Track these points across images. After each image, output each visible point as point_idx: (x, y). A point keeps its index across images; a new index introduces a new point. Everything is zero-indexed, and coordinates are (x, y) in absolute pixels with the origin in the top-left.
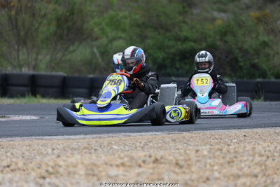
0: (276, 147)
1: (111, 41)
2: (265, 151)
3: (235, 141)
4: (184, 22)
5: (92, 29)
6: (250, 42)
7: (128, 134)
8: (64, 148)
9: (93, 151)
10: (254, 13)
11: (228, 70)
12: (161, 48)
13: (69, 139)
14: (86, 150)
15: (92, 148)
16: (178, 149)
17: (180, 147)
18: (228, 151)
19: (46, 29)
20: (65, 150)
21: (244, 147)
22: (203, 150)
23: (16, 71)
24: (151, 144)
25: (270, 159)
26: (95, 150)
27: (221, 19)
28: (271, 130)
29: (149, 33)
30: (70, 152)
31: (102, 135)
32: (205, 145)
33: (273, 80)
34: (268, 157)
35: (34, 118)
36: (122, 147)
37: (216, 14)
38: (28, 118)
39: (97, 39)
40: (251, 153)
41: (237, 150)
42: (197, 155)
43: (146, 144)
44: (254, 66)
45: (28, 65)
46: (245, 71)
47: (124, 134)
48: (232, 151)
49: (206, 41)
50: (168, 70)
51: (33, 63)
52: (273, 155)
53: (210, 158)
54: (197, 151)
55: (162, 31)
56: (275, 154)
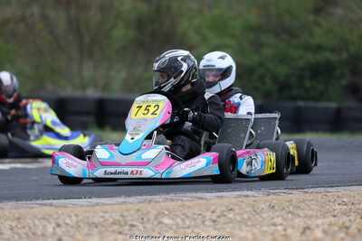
7: (200, 195)
8: (77, 222)
9: (127, 227)
12: (283, 60)
13: (97, 204)
14: (116, 227)
15: (126, 223)
16: (274, 225)
17: (279, 220)
20: (78, 227)
22: (317, 226)
23: (78, 94)
24: (231, 215)
26: (132, 226)
29: (269, 39)
30: (86, 230)
32: (324, 218)
36: (179, 221)
43: (222, 215)
47: (194, 194)
49: (347, 50)
50: (295, 92)
55: (285, 36)
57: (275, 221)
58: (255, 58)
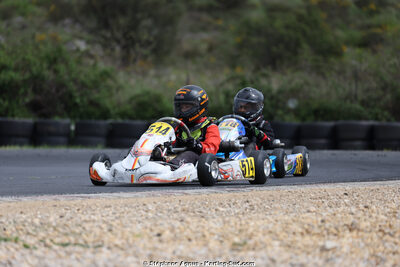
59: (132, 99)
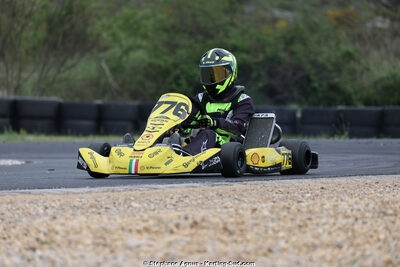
0: (367, 205)
1: (126, 52)
2: (352, 210)
3: (309, 195)
4: (232, 25)
5: (99, 35)
6: (327, 54)
7: (153, 186)
8: (61, 205)
9: (103, 210)
10: (332, 12)
11: (296, 94)
13: (68, 193)
14: (94, 210)
15: (102, 207)
16: (226, 207)
17: (229, 204)
18: (299, 210)
19: (32, 35)
20: (63, 209)
21: (322, 205)
22: (262, 208)
24: (187, 201)
25: (360, 222)
26: (106, 208)
27: (285, 20)
28: (361, 180)
29: (184, 40)
30: (71, 211)
31: (116, 188)
32: (265, 202)
33: (361, 107)
34: (356, 219)
35: (17, 162)
37: (277, 13)
38: (9, 162)
39: (106, 49)
40: (332, 212)
41: (311, 208)
42: (254, 215)
43: (179, 200)
44: (334, 88)
45: (7, 86)
46: (321, 95)
47: (147, 185)
48: (304, 210)
49: (264, 52)
51: (15, 83)
52: (363, 217)
53: (273, 220)
54: (254, 210)
55: (200, 37)
56: (367, 215)
57: (225, 204)
58: (170, 60)
59: (376, 83)
